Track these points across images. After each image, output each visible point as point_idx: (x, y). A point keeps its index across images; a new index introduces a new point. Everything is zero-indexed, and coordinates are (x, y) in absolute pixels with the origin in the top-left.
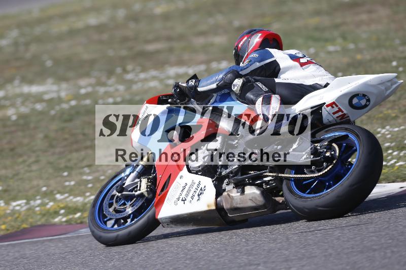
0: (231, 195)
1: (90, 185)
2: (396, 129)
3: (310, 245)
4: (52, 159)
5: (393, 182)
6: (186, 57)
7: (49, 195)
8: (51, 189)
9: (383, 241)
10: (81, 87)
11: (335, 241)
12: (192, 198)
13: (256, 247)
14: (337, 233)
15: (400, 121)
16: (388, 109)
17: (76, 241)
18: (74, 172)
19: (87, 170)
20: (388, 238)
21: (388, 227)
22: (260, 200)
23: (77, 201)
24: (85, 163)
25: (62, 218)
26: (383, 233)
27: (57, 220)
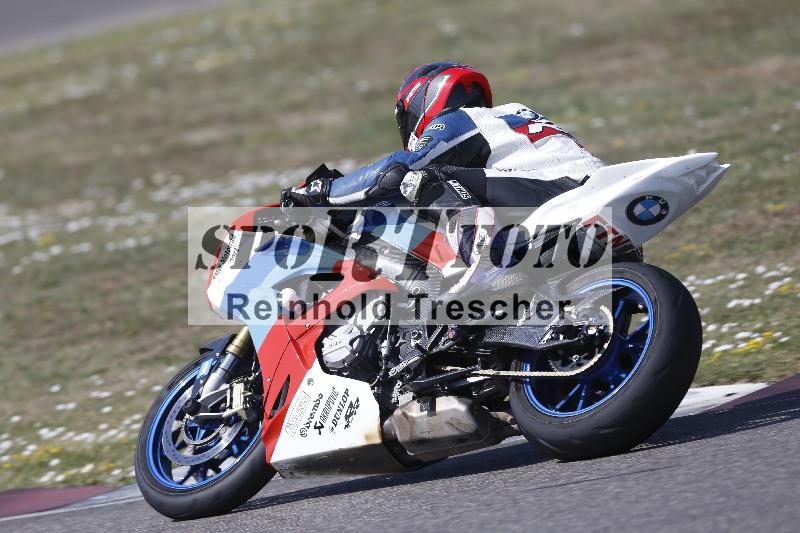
0: (410, 414)
1: (107, 409)
2: (709, 281)
3: (561, 511)
4: (25, 360)
5: (712, 385)
6: (269, 154)
7: (27, 430)
8: (29, 418)
9: (707, 499)
10: (67, 220)
11: (611, 503)
12: (335, 423)
13: (453, 519)
14: (613, 487)
15: (715, 264)
16: (688, 242)
17: (89, 519)
18: (72, 385)
19: (97, 380)
20: (716, 494)
21: (712, 474)
22: (468, 424)
23: (83, 442)
24: (93, 365)
25: (56, 475)
26: (707, 485)
27: (45, 479)
